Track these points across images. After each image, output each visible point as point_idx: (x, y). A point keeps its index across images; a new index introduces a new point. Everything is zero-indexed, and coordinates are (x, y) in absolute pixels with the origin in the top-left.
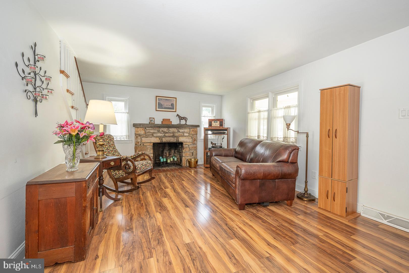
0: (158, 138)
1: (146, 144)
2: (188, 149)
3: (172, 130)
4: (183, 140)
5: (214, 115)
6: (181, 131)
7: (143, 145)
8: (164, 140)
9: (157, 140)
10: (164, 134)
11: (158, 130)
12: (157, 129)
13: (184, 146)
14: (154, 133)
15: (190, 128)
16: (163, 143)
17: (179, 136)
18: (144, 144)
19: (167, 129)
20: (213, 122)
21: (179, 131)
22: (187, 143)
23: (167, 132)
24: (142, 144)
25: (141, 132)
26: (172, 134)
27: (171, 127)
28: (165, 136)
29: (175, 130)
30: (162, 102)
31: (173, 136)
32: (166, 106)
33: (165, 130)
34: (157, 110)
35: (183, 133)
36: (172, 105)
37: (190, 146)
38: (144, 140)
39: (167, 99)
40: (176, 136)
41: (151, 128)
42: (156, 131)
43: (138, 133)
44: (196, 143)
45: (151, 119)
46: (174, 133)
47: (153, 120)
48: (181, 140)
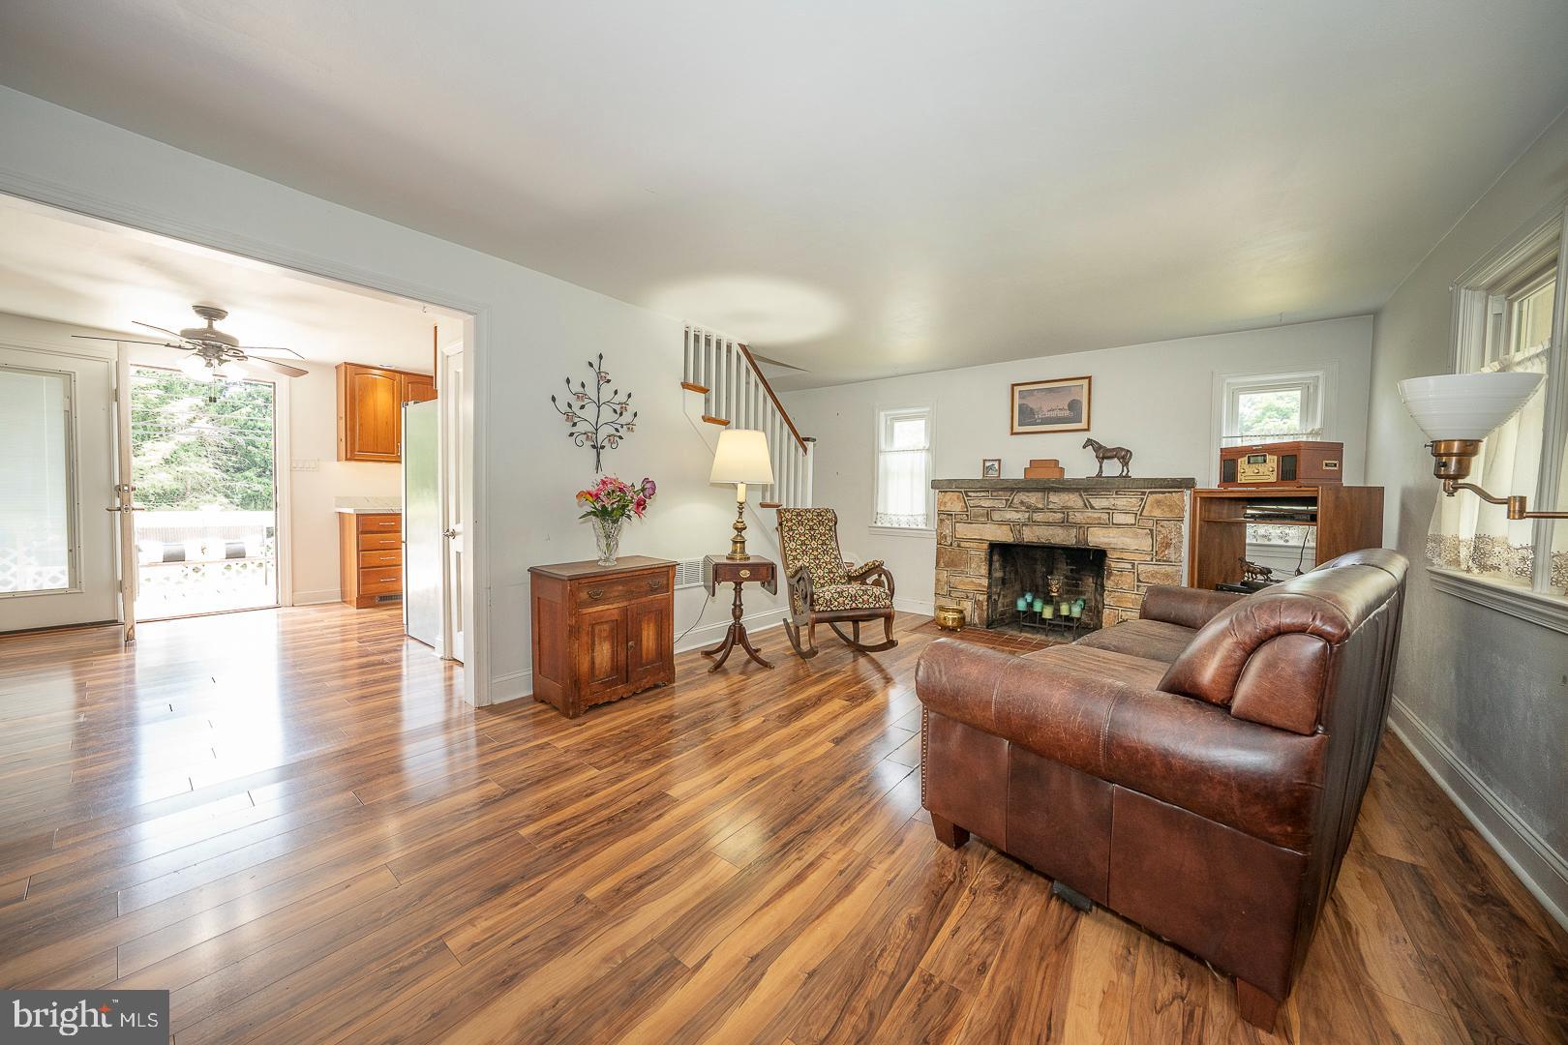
0: (1006, 528)
1: (967, 545)
2: (1128, 580)
3: (1057, 499)
4: (1106, 540)
5: (1317, 426)
6: (1097, 502)
7: (959, 546)
8: (1029, 535)
9: (1004, 536)
10: (1027, 515)
11: (1007, 500)
12: (1007, 495)
13: (1113, 565)
14: (993, 509)
15: (1144, 493)
16: (1022, 546)
17: (1090, 525)
18: (962, 544)
19: (1040, 495)
20: (1242, 462)
21: (1088, 506)
22: (1124, 555)
23: (1040, 506)
24: (955, 544)
25: (955, 505)
26: (1060, 515)
27: (1052, 487)
28: (1031, 522)
29: (1073, 500)
30: (1032, 403)
31: (1065, 523)
32: (1048, 414)
33: (1033, 499)
34: (1014, 431)
35: (1110, 511)
36: (1074, 406)
37: (1141, 568)
38: (964, 530)
39: (1052, 387)
40: (1074, 525)
41: (983, 494)
42: (1001, 504)
43: (946, 509)
44: (1173, 558)
45: (988, 464)
46: (1066, 511)
47: (996, 466)
48: (1097, 540)
